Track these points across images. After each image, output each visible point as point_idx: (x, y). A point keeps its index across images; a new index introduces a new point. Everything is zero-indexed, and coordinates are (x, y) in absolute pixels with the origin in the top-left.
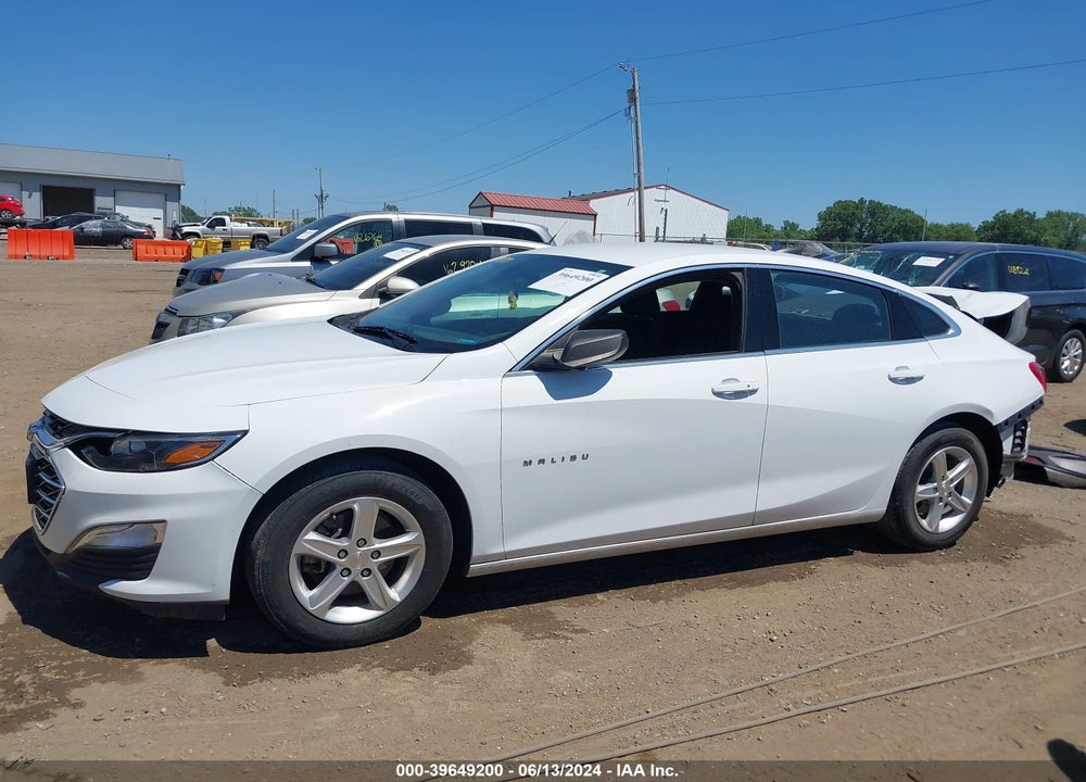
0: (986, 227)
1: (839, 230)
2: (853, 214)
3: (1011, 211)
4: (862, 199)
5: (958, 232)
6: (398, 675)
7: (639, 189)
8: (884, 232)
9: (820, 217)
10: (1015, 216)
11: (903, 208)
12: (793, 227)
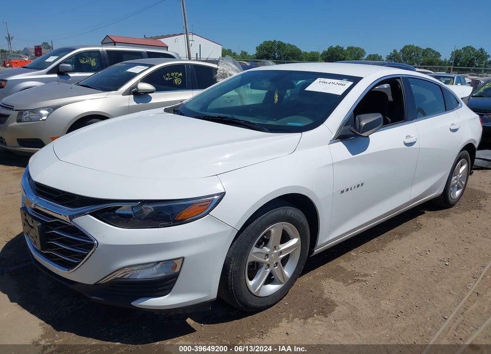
0: (325, 53)
1: (265, 55)
2: (271, 47)
3: (334, 46)
4: (275, 40)
5: (314, 55)
6: (310, 320)
7: (186, 33)
8: (285, 55)
9: (257, 49)
10: (336, 49)
11: (292, 45)
12: (245, 53)
